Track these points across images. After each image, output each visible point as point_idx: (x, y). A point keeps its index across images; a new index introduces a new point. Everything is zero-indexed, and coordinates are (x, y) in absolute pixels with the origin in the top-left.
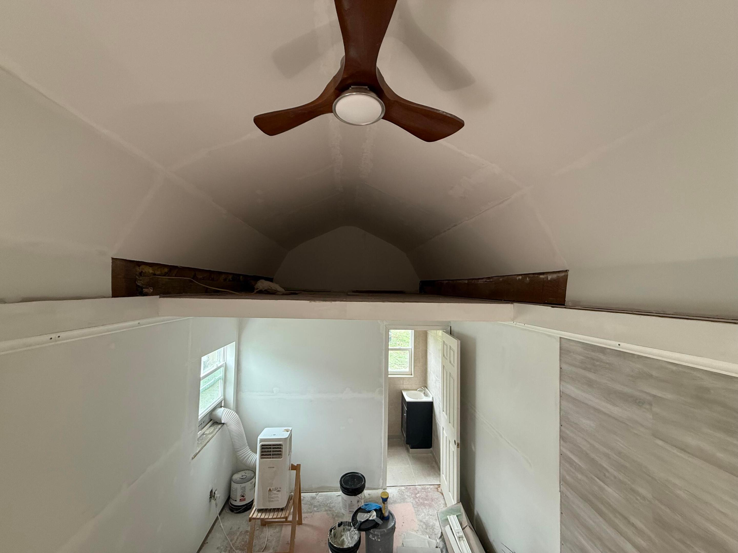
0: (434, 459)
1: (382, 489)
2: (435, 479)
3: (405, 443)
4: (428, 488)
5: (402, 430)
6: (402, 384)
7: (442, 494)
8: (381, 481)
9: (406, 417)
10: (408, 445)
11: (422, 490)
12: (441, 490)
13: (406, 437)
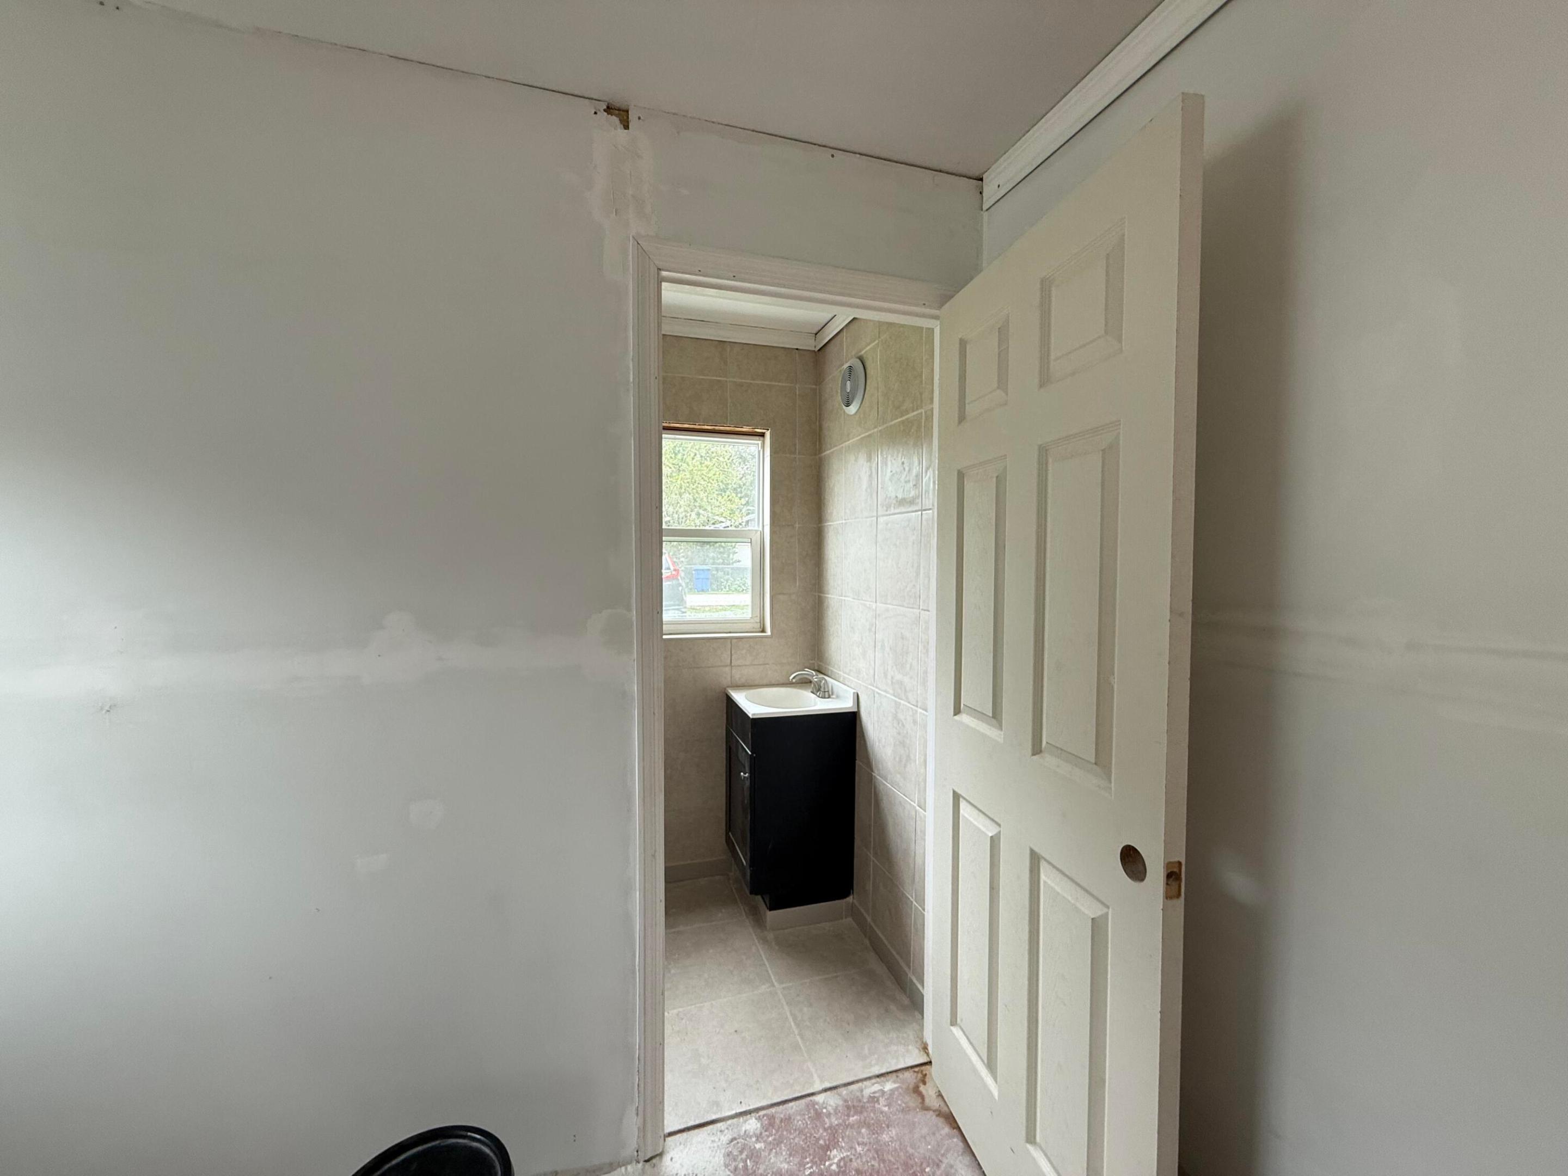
0: (867, 942)
1: (638, 1162)
2: (893, 1035)
3: (748, 892)
4: (873, 1099)
5: (728, 840)
6: (727, 666)
7: (950, 1120)
8: (632, 1122)
9: (748, 783)
10: (759, 898)
11: (848, 1116)
12: (940, 1095)
13: (750, 866)
